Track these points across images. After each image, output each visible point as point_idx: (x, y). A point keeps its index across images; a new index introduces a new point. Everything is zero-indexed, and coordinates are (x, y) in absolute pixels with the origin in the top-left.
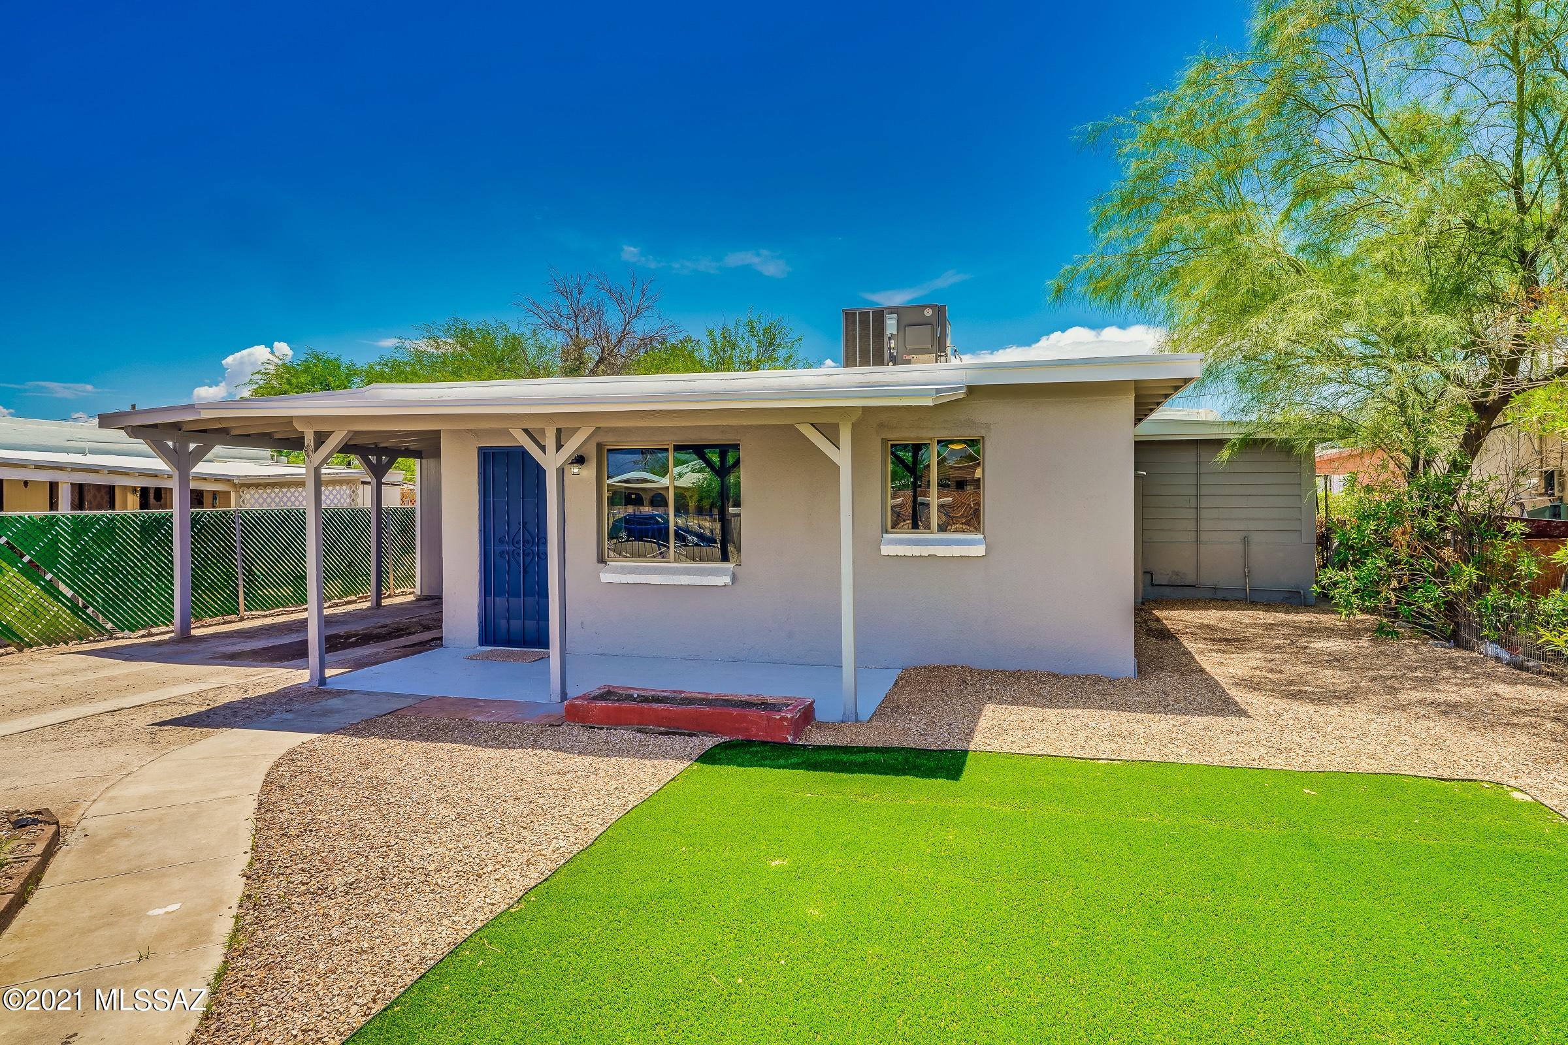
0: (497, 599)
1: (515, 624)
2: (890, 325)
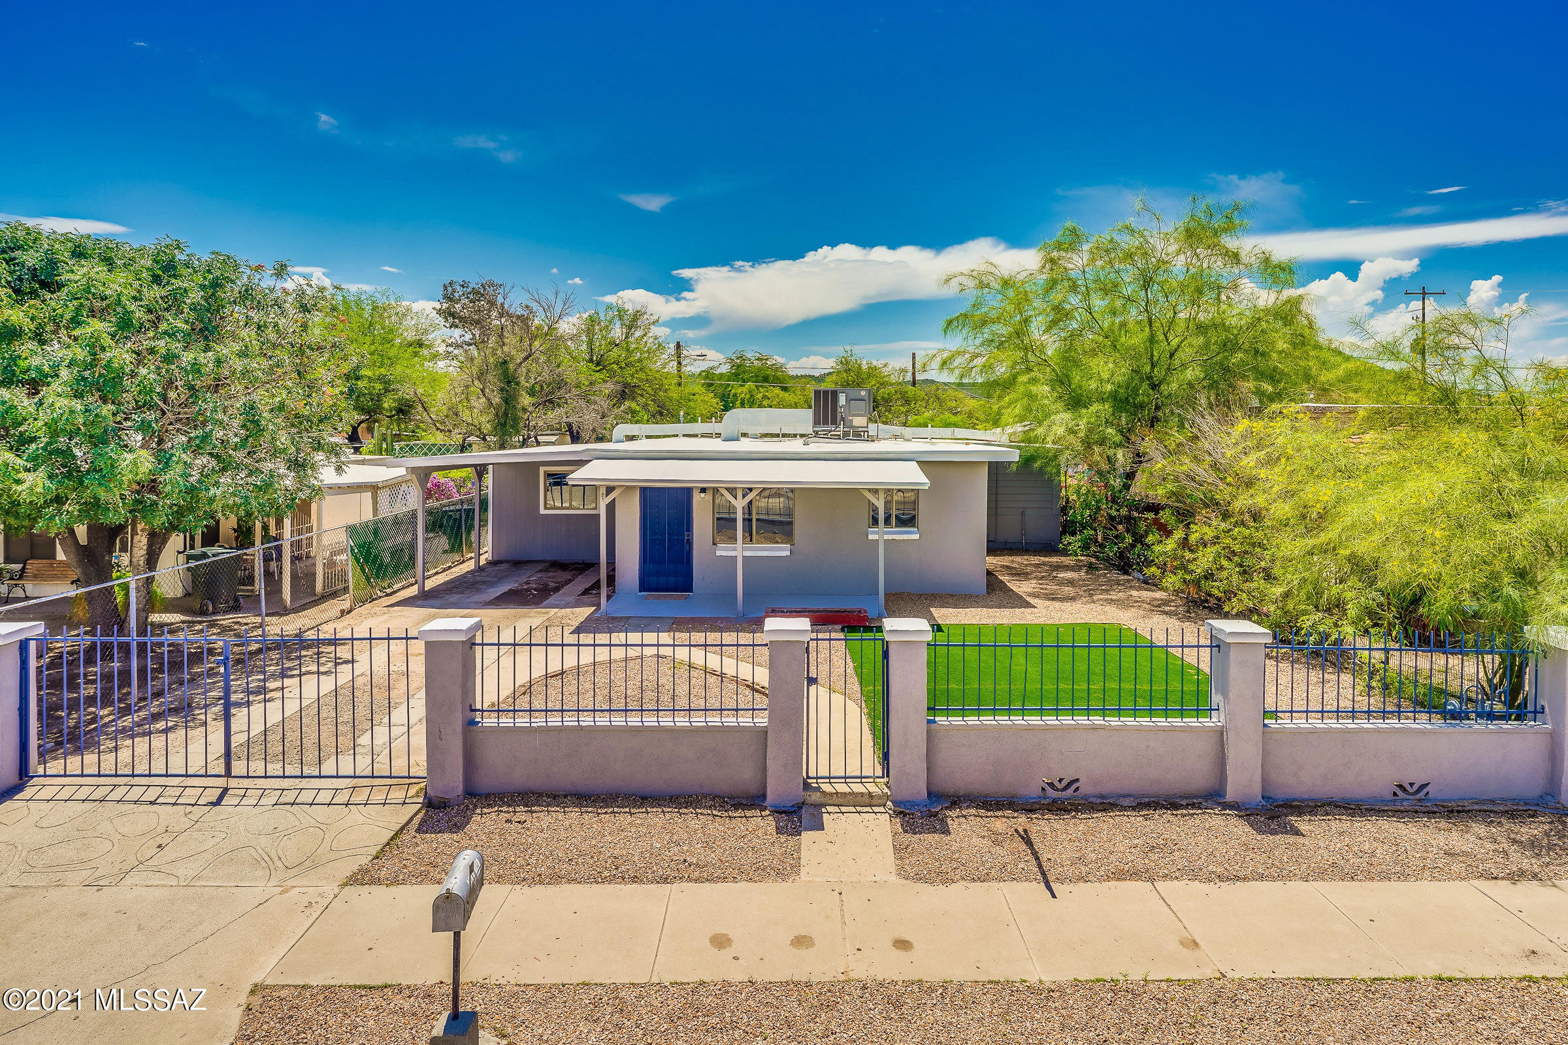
0: (651, 566)
1: (662, 579)
2: (842, 400)
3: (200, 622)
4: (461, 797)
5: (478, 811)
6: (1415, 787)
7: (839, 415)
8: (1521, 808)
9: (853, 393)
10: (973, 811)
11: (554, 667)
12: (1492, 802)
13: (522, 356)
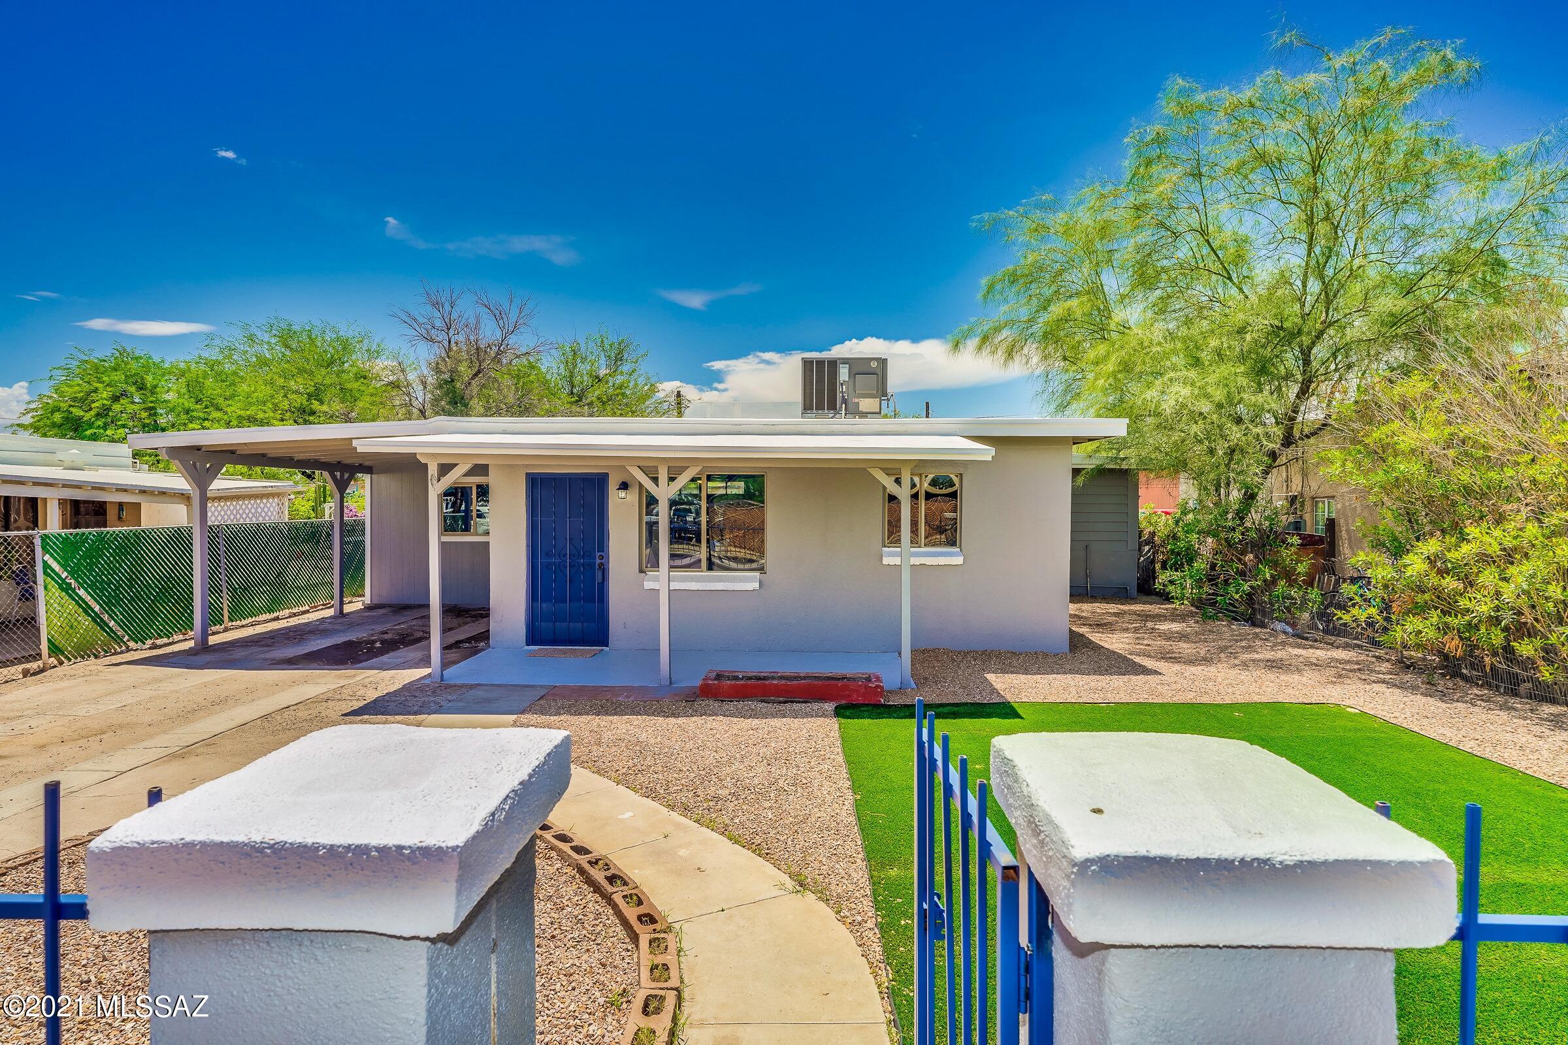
0: (544, 605)
1: (562, 626)
2: (844, 374)
7: (839, 396)
13: (471, 372)
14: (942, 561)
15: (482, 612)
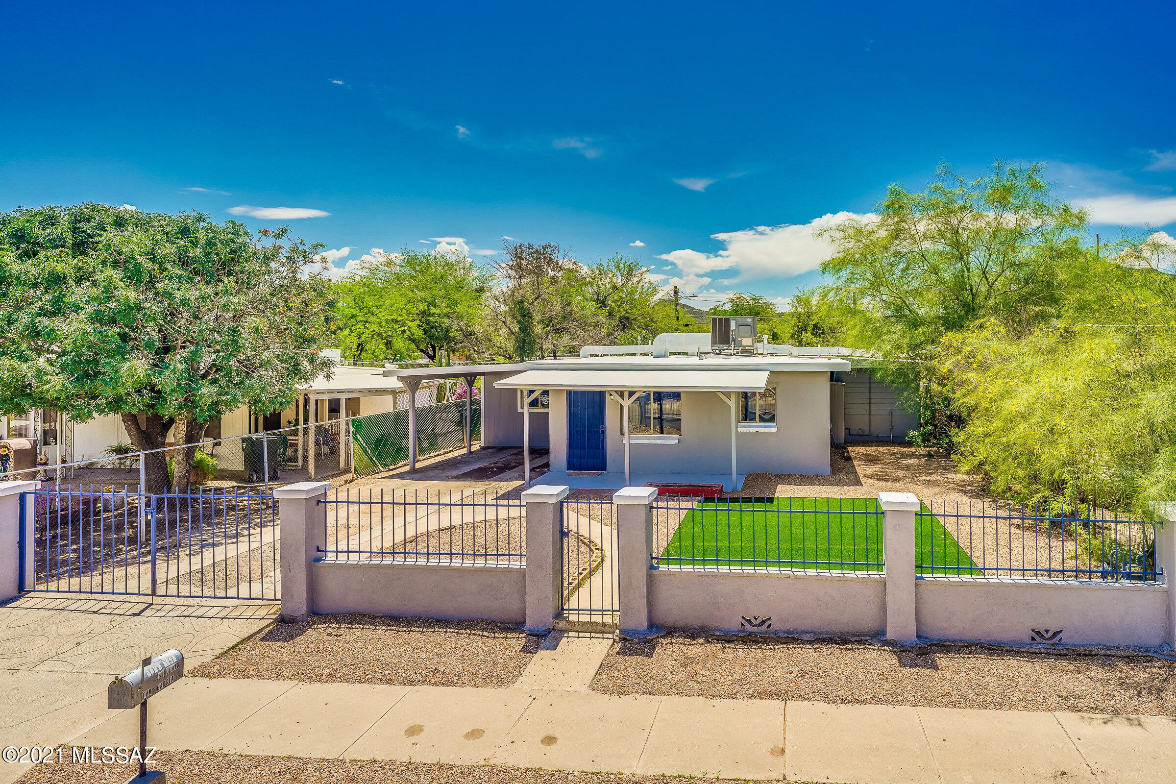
0: (575, 450)
1: (584, 461)
2: (733, 325)
3: (244, 488)
4: (305, 616)
5: (315, 626)
6: (1050, 634)
7: (731, 337)
8: (1141, 654)
9: (741, 320)
10: (681, 640)
11: (445, 523)
12: (1117, 648)
13: (533, 297)
14: (766, 430)
15: (545, 452)
